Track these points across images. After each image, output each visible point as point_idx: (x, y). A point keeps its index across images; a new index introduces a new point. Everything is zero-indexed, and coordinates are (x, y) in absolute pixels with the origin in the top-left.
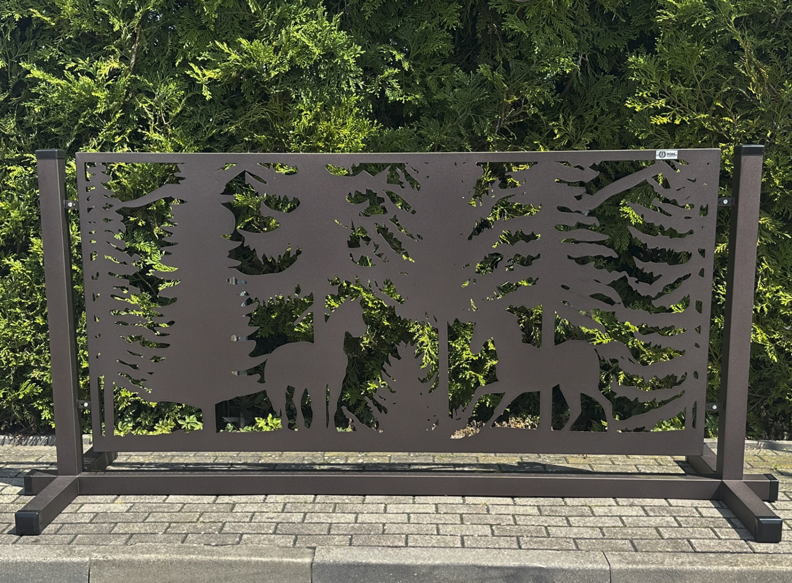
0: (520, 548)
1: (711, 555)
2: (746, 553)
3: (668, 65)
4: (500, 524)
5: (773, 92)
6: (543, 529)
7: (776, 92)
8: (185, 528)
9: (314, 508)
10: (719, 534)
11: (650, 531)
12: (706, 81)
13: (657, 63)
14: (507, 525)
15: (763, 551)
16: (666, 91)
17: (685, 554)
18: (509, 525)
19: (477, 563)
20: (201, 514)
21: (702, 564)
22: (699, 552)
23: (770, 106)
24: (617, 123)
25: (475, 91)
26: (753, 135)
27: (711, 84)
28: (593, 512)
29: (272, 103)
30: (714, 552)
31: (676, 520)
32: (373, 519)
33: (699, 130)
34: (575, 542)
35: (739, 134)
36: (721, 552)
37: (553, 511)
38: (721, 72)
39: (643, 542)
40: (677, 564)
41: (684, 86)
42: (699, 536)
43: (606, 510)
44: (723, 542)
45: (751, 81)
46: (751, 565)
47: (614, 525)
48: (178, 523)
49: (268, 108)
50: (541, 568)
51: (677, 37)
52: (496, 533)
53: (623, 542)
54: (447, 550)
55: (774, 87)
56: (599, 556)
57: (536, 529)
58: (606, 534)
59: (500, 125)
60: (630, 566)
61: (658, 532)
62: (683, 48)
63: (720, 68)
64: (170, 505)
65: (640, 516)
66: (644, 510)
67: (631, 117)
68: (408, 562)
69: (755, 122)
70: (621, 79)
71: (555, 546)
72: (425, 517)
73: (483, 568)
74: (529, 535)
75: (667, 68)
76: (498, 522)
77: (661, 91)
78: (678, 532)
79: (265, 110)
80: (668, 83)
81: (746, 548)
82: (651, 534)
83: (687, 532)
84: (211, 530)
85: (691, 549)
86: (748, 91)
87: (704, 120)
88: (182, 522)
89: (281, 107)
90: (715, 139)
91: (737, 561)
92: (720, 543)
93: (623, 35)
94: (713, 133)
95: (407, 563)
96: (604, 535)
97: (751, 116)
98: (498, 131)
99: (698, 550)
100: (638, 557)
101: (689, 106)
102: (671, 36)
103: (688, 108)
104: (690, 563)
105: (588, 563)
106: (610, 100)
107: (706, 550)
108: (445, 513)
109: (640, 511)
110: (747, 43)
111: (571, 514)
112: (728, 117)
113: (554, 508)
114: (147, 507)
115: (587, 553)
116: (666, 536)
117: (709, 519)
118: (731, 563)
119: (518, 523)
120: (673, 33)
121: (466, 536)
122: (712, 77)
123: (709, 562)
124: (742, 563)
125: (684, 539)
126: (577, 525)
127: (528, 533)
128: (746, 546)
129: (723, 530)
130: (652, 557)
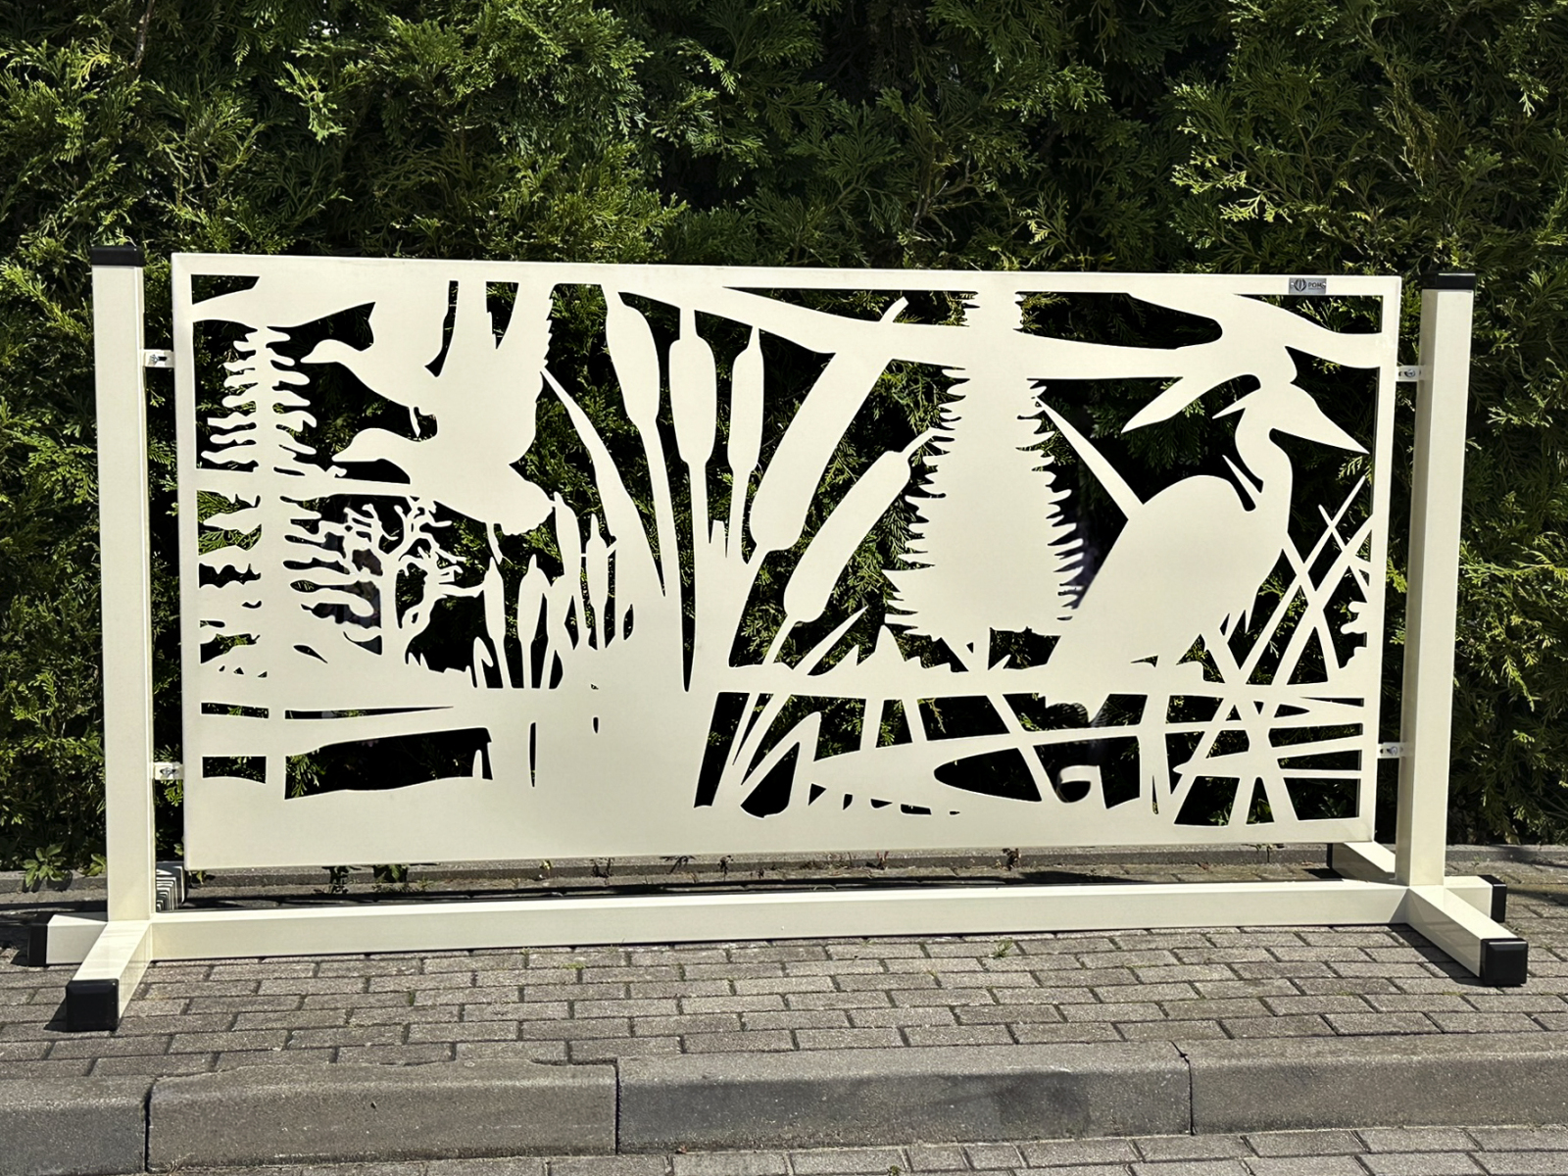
0: (1017, 1042)
1: (1367, 1039)
2: (1429, 1033)
3: (1249, 106)
4: (967, 1005)
5: (1445, 165)
6: (1052, 1009)
7: (1449, 166)
8: (327, 1038)
9: (584, 991)
10: (1376, 1005)
11: (1251, 1004)
12: (1319, 140)
13: (1229, 101)
14: (981, 1005)
15: (1457, 1030)
16: (1245, 156)
17: (1321, 1039)
18: (986, 1005)
19: (941, 1069)
20: (350, 1014)
21: (1354, 1054)
22: (1344, 1035)
23: (1438, 193)
24: (1151, 215)
25: (874, 142)
26: (1408, 247)
27: (1327, 146)
28: (1137, 977)
29: (449, 150)
30: (1372, 1035)
31: (1294, 984)
32: (713, 1005)
33: (1307, 235)
34: (1116, 1028)
35: (1382, 246)
36: (1384, 1034)
37: (1062, 979)
38: (1346, 123)
39: (1241, 1022)
40: (1310, 1055)
41: (1277, 146)
42: (1339, 1009)
43: (1162, 973)
44: (1384, 1017)
45: (1405, 144)
46: (1440, 1052)
47: (1181, 996)
48: (307, 1029)
49: (439, 161)
50: (1064, 1073)
51: (1266, 53)
52: (964, 1019)
53: (1205, 1023)
54: (879, 1052)
55: (1446, 155)
56: (1166, 1049)
57: (1038, 1010)
58: (1171, 1012)
59: (921, 210)
60: (1226, 1062)
61: (1265, 1004)
62: (1279, 75)
63: (1345, 114)
64: (271, 998)
65: (1227, 980)
66: (1232, 970)
67: (1179, 204)
68: (810, 1075)
69: (1412, 222)
70: (1154, 129)
71: (1081, 1036)
72: (818, 998)
73: (953, 1079)
74: (1028, 1020)
75: (1248, 111)
76: (963, 1001)
77: (1236, 156)
78: (1302, 1003)
79: (433, 164)
80: (1248, 141)
81: (1427, 1026)
82: (1252, 1008)
83: (1319, 1003)
84: (383, 1039)
85: (1329, 1030)
86: (1398, 162)
87: (1317, 215)
88: (314, 1028)
89: (468, 159)
90: (1337, 252)
91: (1416, 1046)
92: (1379, 1019)
93: (1157, 41)
94: (1333, 241)
95: (807, 1077)
96: (1167, 1015)
97: (1402, 209)
98: (918, 223)
99: (1342, 1031)
100: (1237, 1046)
101: (1288, 187)
102: (1255, 49)
103: (1285, 191)
104: (1332, 1053)
105: (1149, 1061)
106: (1136, 169)
107: (1357, 1031)
108: (854, 991)
109: (1225, 972)
110: (1396, 70)
111: (1098, 983)
112: (1363, 210)
113: (1063, 974)
114: (224, 1003)
115: (1143, 1045)
116: (1282, 1011)
117: (1354, 981)
118: (1405, 1049)
119: (1002, 1002)
120: (1259, 46)
121: (908, 1026)
122: (1332, 133)
123: (1366, 1050)
124: (1425, 1050)
125: (1313, 1014)
126: (1113, 1000)
127: (1026, 1016)
128: (1428, 1022)
129: (1382, 997)
130: (1262, 1046)
